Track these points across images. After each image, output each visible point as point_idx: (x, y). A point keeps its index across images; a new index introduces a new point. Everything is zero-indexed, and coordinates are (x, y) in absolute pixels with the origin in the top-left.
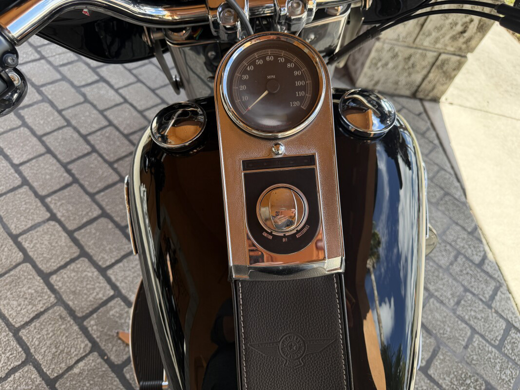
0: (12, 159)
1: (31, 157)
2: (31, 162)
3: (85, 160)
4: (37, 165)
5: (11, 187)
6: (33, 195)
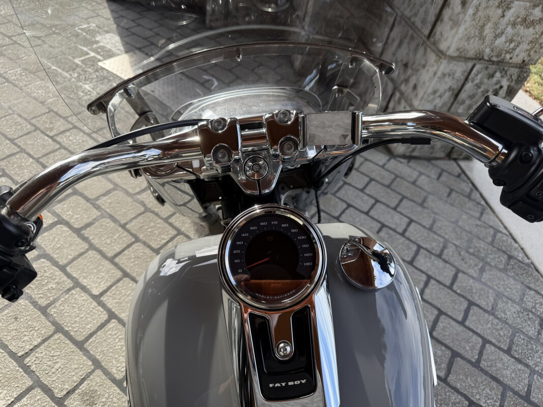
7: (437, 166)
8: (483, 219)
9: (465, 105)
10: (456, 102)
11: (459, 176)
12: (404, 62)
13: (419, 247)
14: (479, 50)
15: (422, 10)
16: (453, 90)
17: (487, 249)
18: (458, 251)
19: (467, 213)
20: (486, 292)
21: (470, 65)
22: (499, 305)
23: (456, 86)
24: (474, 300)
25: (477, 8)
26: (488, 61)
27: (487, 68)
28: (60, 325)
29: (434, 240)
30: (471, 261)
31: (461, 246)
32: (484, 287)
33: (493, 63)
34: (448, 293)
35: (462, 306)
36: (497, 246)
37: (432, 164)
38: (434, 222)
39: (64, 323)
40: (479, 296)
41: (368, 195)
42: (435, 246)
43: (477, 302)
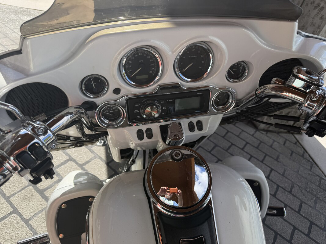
7: (282, 137)
8: (312, 170)
11: (296, 143)
13: (278, 186)
17: (317, 189)
18: (301, 190)
19: (303, 166)
20: (319, 216)
24: (313, 221)
29: (286, 182)
30: (309, 196)
31: (302, 187)
32: (318, 213)
34: (298, 216)
35: (307, 224)
36: (323, 188)
37: (280, 135)
38: (285, 171)
40: (316, 219)
41: (246, 152)
42: (287, 187)
43: (315, 223)
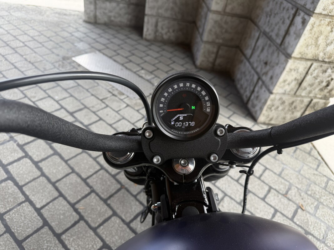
0: (35, 204)
1: (49, 201)
2: (49, 205)
3: (87, 200)
4: (53, 207)
5: (36, 229)
6: (52, 233)
8: (319, 170)
9: (306, 91)
10: (300, 89)
12: (265, 61)
13: (271, 188)
14: (315, 53)
15: (277, 28)
16: (298, 80)
17: (321, 192)
19: (307, 165)
20: (319, 225)
21: (309, 63)
22: (328, 235)
23: (300, 78)
24: (309, 231)
25: (312, 26)
26: (322, 61)
27: (321, 66)
28: (9, 227)
29: (282, 183)
30: (309, 201)
31: (302, 189)
32: (318, 221)
33: (325, 62)
36: (329, 191)
38: (283, 170)
39: (12, 226)
40: (314, 227)
42: (283, 189)
43: (312, 233)
